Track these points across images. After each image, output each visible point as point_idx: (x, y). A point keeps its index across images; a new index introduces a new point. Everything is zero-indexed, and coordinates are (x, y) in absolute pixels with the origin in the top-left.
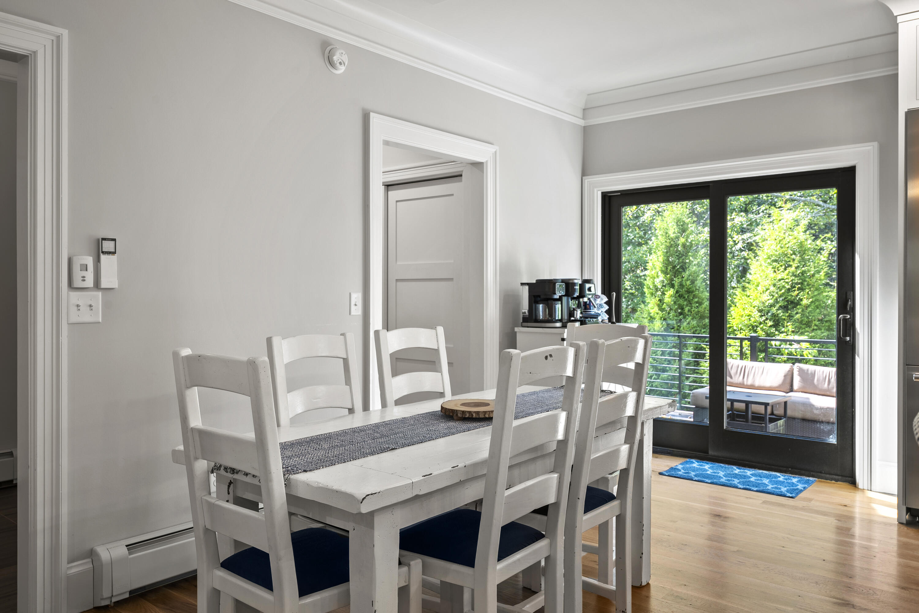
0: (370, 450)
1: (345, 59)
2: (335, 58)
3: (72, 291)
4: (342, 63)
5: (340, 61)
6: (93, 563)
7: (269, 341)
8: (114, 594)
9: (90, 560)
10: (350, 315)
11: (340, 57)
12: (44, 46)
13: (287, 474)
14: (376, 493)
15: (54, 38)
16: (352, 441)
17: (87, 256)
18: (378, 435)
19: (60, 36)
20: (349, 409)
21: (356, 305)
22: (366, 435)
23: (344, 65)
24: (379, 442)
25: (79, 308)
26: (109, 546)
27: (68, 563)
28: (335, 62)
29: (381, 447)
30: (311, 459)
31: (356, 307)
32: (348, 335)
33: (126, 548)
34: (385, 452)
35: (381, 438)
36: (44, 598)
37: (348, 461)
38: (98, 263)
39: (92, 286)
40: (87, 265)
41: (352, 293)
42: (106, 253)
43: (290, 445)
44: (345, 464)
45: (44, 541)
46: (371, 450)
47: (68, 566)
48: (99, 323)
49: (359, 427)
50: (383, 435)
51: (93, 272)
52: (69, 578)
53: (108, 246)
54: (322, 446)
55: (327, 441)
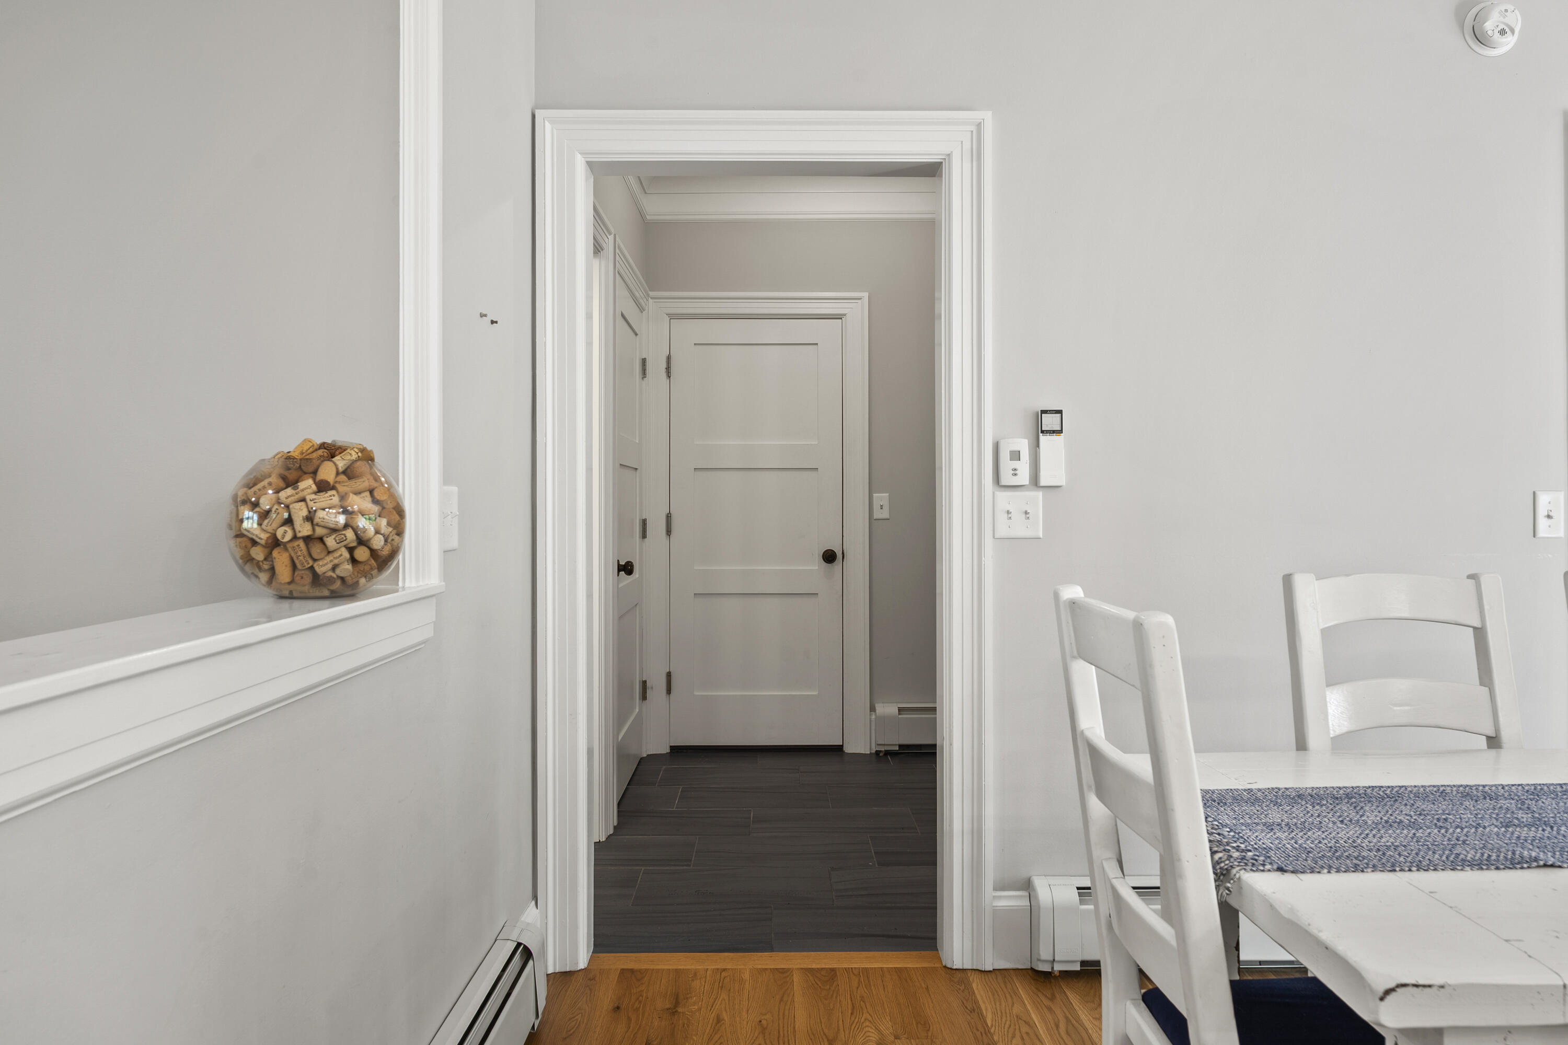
0: (1478, 855)
1: (1516, 20)
2: (1489, 26)
3: (1000, 491)
4: (1507, 30)
5: (1501, 26)
6: (1032, 899)
7: (1288, 581)
8: (1056, 959)
9: (1025, 893)
10: (1534, 536)
11: (1502, 19)
12: (960, 142)
13: (1238, 866)
14: (1430, 986)
15: (973, 128)
16: (1446, 820)
17: (1022, 438)
18: (1525, 817)
19: (980, 123)
20: (1489, 738)
21: (1549, 517)
22: (1494, 809)
23: (1513, 31)
24: (1518, 838)
25: (1010, 515)
26: (1052, 880)
27: (995, 889)
28: (1490, 33)
29: (1514, 853)
30: (1316, 842)
31: (1551, 521)
32: (1484, 580)
33: (1076, 891)
34: (1522, 868)
35: (1529, 826)
36: (963, 932)
37: (1402, 870)
38: (1038, 448)
39: (1028, 483)
40: (1019, 452)
41: (1538, 493)
42: (1047, 433)
43: (1294, 797)
44: (1391, 875)
45: (963, 849)
46: (1482, 854)
47: (994, 894)
48: (1040, 538)
49: (1484, 786)
50: (1539, 820)
51: (1028, 461)
52: (996, 912)
53: (1050, 422)
54: (1361, 816)
55: (1385, 805)
